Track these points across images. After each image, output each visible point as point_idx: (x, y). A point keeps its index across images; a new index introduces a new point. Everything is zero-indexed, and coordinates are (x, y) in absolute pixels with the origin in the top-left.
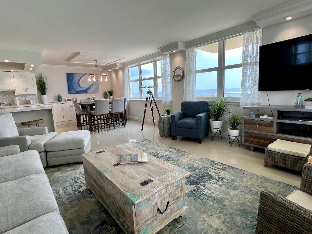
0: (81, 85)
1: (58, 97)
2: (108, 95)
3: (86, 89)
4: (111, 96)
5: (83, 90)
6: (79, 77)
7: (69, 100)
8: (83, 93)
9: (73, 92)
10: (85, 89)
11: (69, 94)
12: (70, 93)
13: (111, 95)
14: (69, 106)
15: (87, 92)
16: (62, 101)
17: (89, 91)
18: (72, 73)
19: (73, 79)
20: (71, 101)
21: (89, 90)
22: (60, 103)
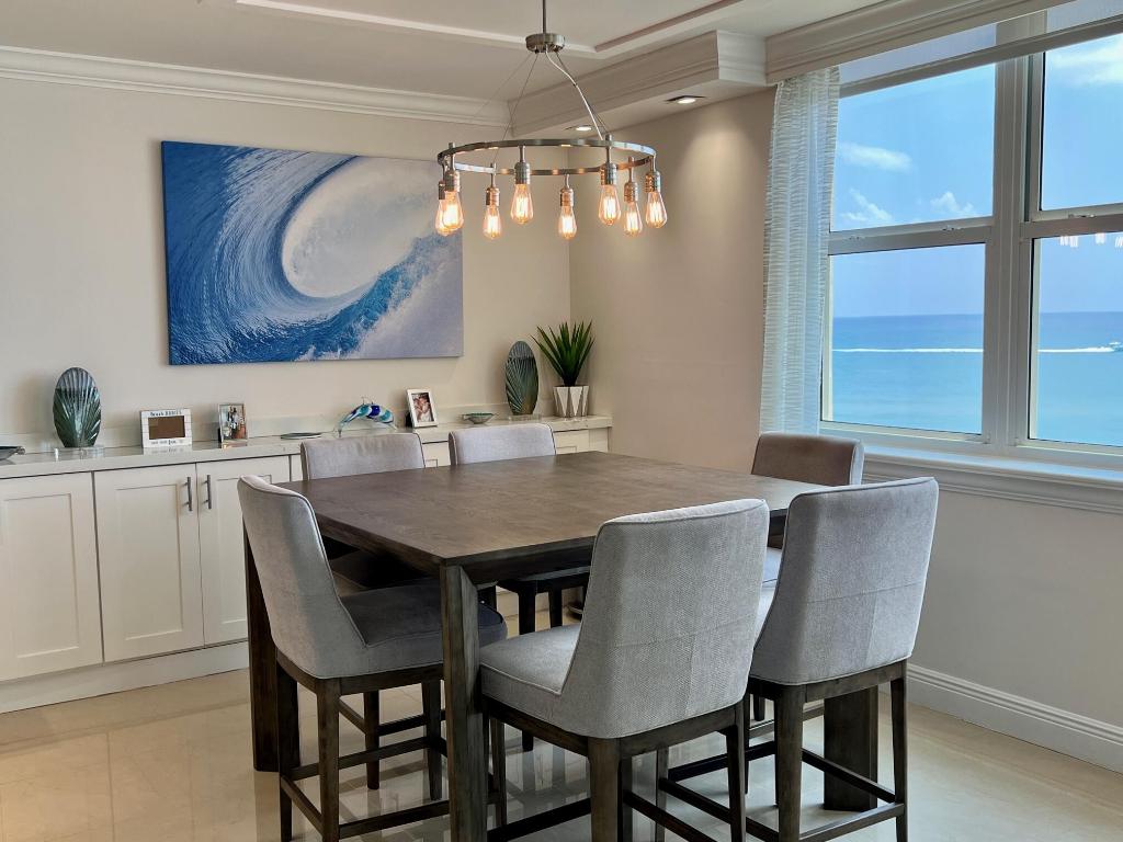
0: (296, 268)
1: (59, 391)
2: (546, 376)
3: (346, 314)
4: (576, 391)
5: (309, 325)
6: (282, 184)
7: (168, 427)
8: (316, 356)
9: (218, 342)
10: (331, 312)
11: (172, 362)
12: (181, 351)
13: (570, 376)
14: (171, 490)
15: (348, 345)
16: (102, 440)
17: (369, 340)
18: (216, 148)
19: (219, 207)
20: (187, 441)
21: (367, 326)
22: (77, 461)
